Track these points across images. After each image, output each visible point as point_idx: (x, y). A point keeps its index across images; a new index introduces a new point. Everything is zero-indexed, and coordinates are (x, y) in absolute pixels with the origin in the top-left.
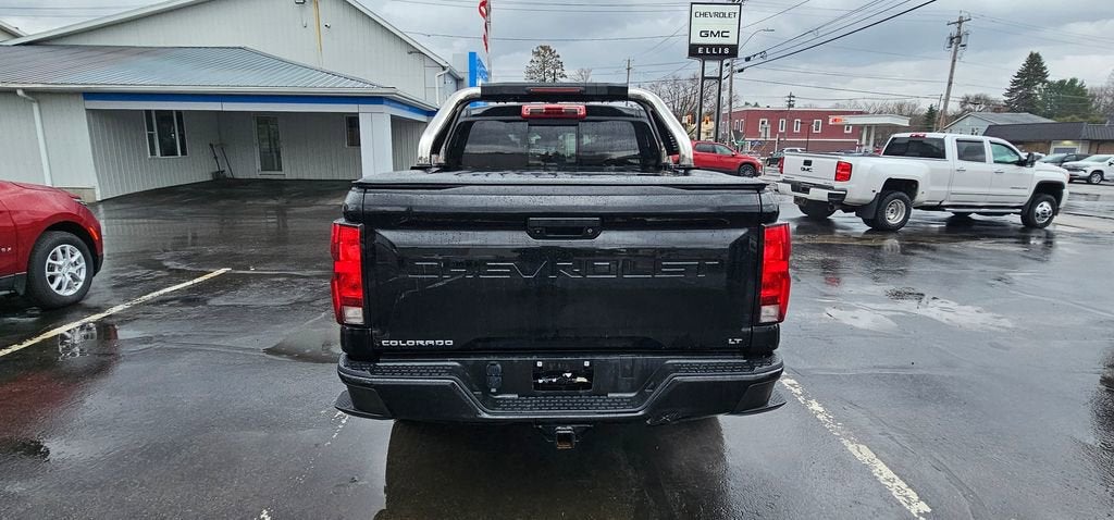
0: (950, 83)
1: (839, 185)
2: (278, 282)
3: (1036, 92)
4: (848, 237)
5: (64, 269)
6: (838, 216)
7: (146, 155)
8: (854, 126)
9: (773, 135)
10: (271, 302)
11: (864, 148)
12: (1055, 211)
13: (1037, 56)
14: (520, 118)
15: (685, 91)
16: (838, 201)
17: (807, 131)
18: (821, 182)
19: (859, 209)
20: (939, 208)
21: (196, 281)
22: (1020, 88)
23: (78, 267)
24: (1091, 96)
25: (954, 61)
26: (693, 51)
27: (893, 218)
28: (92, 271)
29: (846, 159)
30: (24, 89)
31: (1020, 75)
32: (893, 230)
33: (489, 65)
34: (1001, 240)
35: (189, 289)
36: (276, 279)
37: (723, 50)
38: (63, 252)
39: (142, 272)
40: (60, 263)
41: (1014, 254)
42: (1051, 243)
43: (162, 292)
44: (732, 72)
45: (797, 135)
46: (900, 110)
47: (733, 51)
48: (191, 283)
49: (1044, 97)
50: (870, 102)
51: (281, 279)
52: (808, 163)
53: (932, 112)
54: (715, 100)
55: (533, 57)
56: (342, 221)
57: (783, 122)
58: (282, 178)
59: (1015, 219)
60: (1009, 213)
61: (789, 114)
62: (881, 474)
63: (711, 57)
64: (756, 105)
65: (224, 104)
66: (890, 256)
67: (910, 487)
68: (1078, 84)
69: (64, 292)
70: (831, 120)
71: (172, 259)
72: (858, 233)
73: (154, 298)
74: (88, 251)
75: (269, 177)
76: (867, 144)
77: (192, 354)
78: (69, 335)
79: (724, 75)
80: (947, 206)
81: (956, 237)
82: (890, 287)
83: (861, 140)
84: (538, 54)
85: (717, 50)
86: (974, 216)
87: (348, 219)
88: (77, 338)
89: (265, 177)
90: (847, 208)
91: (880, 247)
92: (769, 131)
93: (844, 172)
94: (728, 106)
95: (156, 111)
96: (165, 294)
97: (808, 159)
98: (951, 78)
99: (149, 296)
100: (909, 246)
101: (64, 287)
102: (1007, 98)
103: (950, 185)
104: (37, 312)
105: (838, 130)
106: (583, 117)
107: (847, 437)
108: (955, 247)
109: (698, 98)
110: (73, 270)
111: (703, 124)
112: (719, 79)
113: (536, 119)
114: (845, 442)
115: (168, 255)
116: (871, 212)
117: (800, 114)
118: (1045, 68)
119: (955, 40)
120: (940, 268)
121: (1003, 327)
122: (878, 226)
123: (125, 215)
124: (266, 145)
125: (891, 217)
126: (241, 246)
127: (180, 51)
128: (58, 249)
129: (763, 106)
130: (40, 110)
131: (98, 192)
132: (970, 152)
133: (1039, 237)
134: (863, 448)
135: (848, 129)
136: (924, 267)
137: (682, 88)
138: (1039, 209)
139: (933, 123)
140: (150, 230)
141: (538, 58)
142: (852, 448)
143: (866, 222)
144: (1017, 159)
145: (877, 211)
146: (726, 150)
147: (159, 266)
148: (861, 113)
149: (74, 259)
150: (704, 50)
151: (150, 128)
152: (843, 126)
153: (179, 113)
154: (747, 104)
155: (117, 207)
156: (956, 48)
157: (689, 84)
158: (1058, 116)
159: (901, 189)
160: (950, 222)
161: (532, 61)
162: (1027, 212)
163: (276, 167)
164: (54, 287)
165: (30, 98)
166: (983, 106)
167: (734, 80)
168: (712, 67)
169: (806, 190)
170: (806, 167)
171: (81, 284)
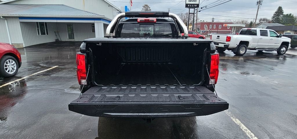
0: (257, 15)
1: (227, 43)
2: (71, 70)
3: (280, 17)
4: (229, 57)
5: (10, 66)
6: (226, 52)
7: (37, 34)
8: (230, 27)
9: (208, 29)
10: (68, 76)
11: (233, 33)
12: (287, 50)
13: (281, 7)
14: (137, 22)
15: (184, 17)
16: (227, 47)
17: (217, 28)
18: (222, 42)
19: (233, 49)
20: (255, 49)
21: (48, 69)
22: (276, 16)
23: (14, 66)
24: (295, 18)
25: (258, 9)
26: (187, 6)
27: (242, 52)
28: (18, 67)
29: (229, 35)
30: (2, 16)
31: (276, 13)
32: (242, 55)
33: (131, 9)
34: (272, 58)
35: (46, 72)
36: (70, 69)
37: (195, 5)
38: (9, 61)
39: (33, 67)
40: (9, 64)
41: (276, 62)
42: (285, 59)
43: (38, 73)
44: (197, 12)
45: (214, 29)
46: (243, 22)
47: (198, 6)
48: (46, 70)
49: (282, 19)
50: (234, 20)
51: (72, 69)
52: (218, 37)
53: (251, 23)
54: (192, 20)
55: (143, 8)
56: (80, 53)
57: (211, 25)
58: (74, 41)
59: (275, 52)
60: (274, 51)
61: (212, 24)
62: (243, 128)
63: (192, 7)
64: (204, 21)
65: (57, 20)
66: (241, 63)
67: (252, 132)
68: (292, 15)
69: (10, 73)
70: (224, 25)
71: (42, 63)
72: (232, 56)
73: (36, 74)
74: (17, 61)
75: (71, 41)
76: (234, 32)
77: (44, 91)
78: (12, 85)
79: (195, 13)
80: (257, 49)
81: (259, 57)
82: (242, 71)
83: (232, 31)
84: (144, 7)
85: (193, 5)
86: (264, 51)
87: (81, 52)
88: (15, 85)
89: (70, 41)
90: (229, 49)
91: (238, 60)
92: (207, 28)
93: (229, 39)
94: (196, 21)
95: (39, 22)
96: (39, 73)
97: (218, 35)
98: (257, 13)
99: (34, 74)
100: (246, 60)
101: (10, 71)
102: (272, 19)
103: (258, 42)
104: (3, 79)
105: (226, 28)
106: (156, 22)
107: (232, 116)
108: (259, 60)
109: (188, 19)
110: (13, 67)
111: (189, 26)
112: (194, 14)
113: (141, 23)
114: (232, 118)
115: (41, 62)
116: (236, 50)
117: (215, 23)
118: (283, 11)
119: (259, 3)
120: (255, 66)
121: (275, 83)
122: (238, 54)
123: (31, 51)
124: (70, 32)
125: (241, 51)
126: (62, 60)
127: (45, 6)
128: (8, 61)
129: (205, 21)
130: (7, 22)
131: (24, 45)
132: (264, 33)
133: (282, 57)
134: (237, 120)
135: (228, 28)
136: (251, 66)
137: (183, 16)
138: (282, 50)
139: (252, 26)
140: (37, 55)
141: (144, 8)
142: (234, 120)
143: (234, 53)
144: (276, 35)
145: (237, 50)
146: (195, 33)
147: (38, 65)
148: (232, 23)
149: (12, 64)
150: (190, 5)
151: (38, 27)
152: (227, 27)
153: (46, 23)
154: (201, 21)
155: (29, 49)
156: (259, 5)
157: (185, 15)
158: (286, 24)
159: (244, 44)
160: (257, 53)
161: (143, 9)
162: (279, 50)
163: (73, 38)
164: (7, 71)
165: (4, 19)
166: (265, 21)
167: (198, 14)
168: (192, 10)
169: (218, 44)
170: (218, 38)
171: (15, 71)
